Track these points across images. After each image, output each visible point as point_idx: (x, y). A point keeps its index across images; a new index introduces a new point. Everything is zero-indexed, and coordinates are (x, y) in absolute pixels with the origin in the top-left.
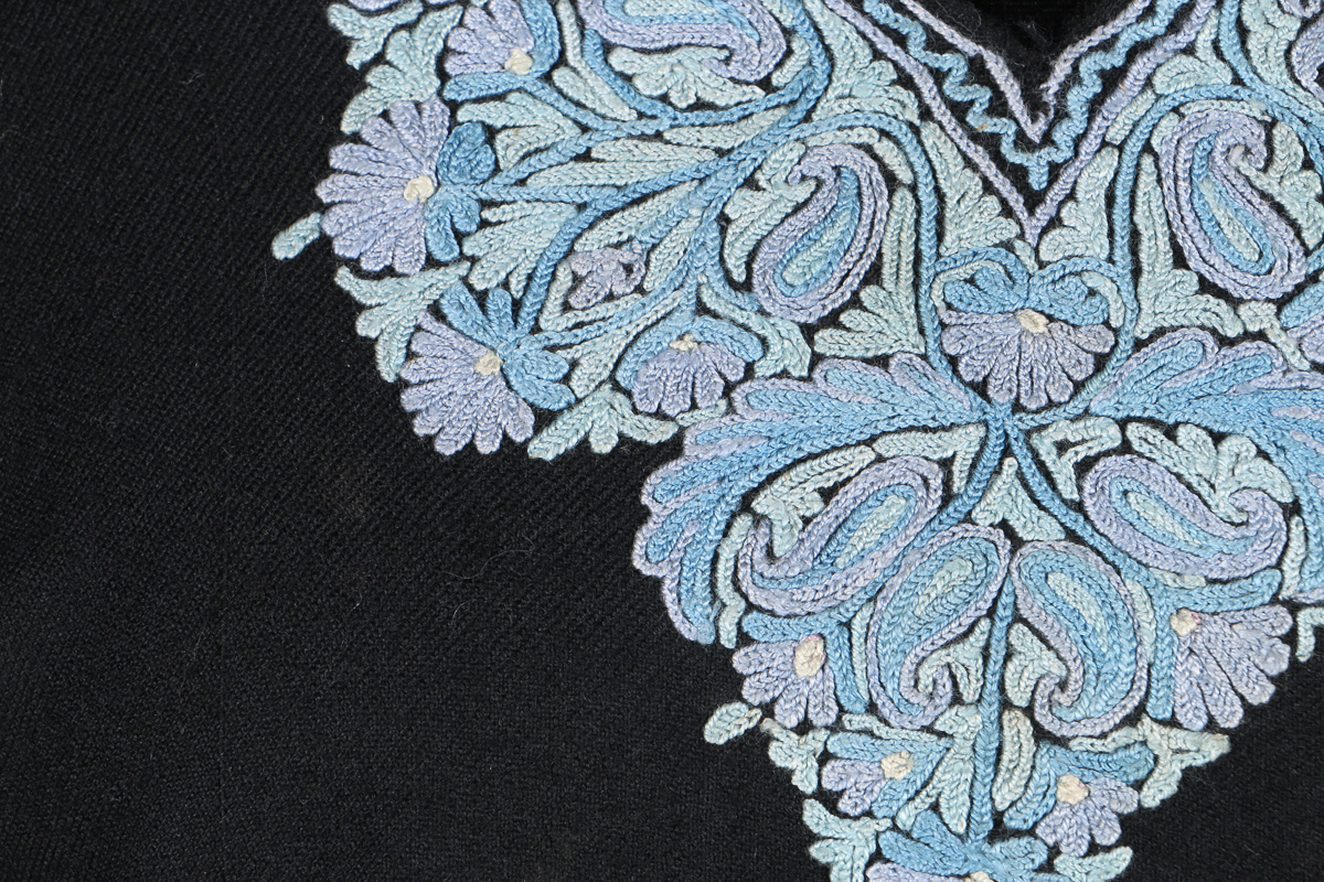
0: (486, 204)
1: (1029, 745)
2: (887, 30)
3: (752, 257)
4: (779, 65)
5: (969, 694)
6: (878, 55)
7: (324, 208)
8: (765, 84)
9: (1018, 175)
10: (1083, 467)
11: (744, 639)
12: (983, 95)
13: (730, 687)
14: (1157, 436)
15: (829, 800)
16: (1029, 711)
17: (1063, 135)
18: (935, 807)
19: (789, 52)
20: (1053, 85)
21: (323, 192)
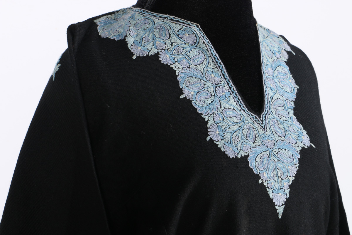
0: (224, 133)
1: (281, 180)
2: (248, 114)
3: (246, 136)
4: (241, 118)
5: (276, 176)
6: (248, 116)
7: (210, 135)
8: (240, 120)
9: (262, 127)
10: (277, 153)
11: (260, 173)
12: (257, 120)
13: (260, 178)
14: (281, 150)
15: (268, 187)
16: (280, 177)
17: (264, 122)
18: (276, 187)
19: (241, 117)
20: (261, 118)
21: (209, 133)
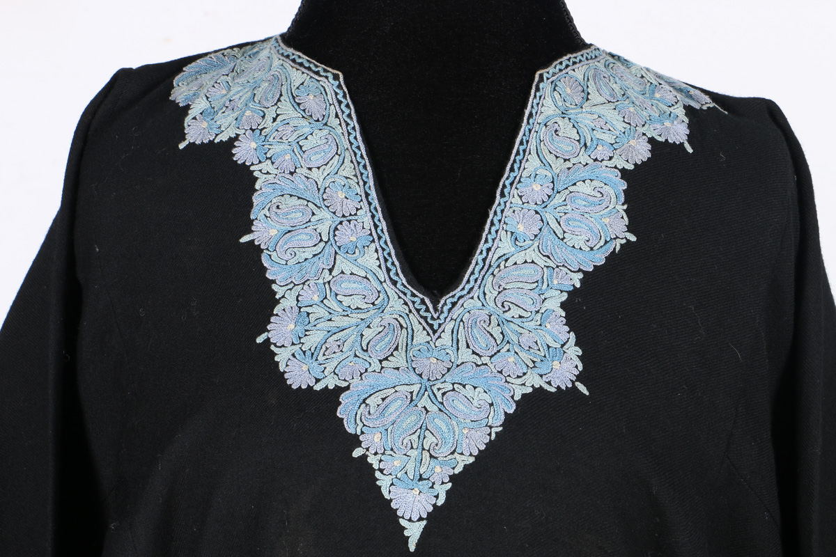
0: (306, 331)
1: (428, 459)
2: (402, 292)
3: (368, 344)
4: (376, 299)
5: (415, 447)
6: (400, 297)
7: (268, 331)
8: (373, 304)
9: (431, 326)
10: (444, 394)
11: (362, 433)
12: (424, 307)
13: (358, 444)
14: (461, 387)
15: (381, 471)
16: (429, 451)
17: (442, 317)
18: (406, 473)
19: (379, 296)
20: (440, 305)
21: (268, 327)
